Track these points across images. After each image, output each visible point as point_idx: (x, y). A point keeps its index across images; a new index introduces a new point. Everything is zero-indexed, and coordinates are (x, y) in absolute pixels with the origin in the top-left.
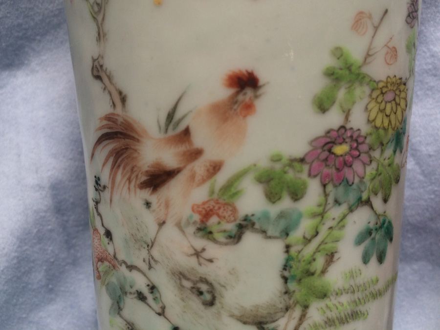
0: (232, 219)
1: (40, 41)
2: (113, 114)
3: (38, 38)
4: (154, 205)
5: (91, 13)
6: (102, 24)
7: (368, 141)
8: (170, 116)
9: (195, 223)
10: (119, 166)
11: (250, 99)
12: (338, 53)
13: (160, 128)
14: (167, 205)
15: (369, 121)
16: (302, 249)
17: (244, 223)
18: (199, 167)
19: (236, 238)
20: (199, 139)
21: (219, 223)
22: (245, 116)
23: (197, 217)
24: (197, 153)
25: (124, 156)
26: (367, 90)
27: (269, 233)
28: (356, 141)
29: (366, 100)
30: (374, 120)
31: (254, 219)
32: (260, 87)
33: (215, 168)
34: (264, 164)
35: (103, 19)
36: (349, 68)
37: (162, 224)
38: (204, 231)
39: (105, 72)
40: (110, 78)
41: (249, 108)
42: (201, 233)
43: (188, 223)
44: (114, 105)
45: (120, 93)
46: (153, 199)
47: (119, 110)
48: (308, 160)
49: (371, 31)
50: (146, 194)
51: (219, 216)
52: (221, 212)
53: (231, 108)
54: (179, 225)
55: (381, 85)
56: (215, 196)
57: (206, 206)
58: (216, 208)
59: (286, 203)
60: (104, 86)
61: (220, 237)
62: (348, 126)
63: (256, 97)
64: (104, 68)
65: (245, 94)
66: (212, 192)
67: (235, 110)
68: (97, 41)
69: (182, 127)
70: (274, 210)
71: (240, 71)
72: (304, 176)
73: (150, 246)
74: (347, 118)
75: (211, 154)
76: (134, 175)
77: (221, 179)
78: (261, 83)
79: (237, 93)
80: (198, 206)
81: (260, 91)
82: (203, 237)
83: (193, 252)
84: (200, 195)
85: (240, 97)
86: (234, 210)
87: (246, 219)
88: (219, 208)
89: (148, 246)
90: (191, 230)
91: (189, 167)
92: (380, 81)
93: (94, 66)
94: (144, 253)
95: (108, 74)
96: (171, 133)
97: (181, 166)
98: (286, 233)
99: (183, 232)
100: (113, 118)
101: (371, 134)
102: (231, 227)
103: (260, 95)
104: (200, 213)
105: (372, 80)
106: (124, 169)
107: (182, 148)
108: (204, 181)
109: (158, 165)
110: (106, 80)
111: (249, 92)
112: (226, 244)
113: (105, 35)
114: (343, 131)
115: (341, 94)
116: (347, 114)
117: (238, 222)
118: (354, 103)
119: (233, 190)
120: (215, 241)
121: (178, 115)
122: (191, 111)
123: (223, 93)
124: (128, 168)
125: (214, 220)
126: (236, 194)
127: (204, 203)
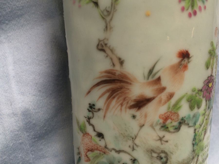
0: (177, 120)
2: (112, 70)
4: (138, 117)
5: (101, 16)
6: (109, 22)
8: (151, 71)
9: (160, 124)
10: (114, 98)
11: (186, 63)
12: (212, 44)
13: (144, 77)
14: (146, 116)
15: (215, 72)
16: (199, 130)
17: (181, 121)
18: (163, 96)
19: (178, 129)
20: (164, 82)
21: (171, 122)
22: (184, 71)
23: (161, 121)
24: (163, 89)
25: (118, 92)
27: (190, 125)
31: (185, 119)
32: (190, 58)
33: (171, 96)
34: (190, 93)
35: (111, 20)
37: (142, 126)
38: (164, 127)
39: (109, 48)
40: (112, 51)
41: (186, 67)
42: (163, 129)
43: (157, 124)
44: (114, 65)
45: (120, 59)
46: (138, 114)
47: (118, 67)
48: (203, 90)
49: (217, 35)
50: (133, 111)
51: (171, 119)
52: (172, 117)
53: (179, 67)
54: (152, 126)
56: (170, 110)
57: (166, 115)
58: (170, 115)
59: (196, 110)
60: (106, 55)
61: (171, 129)
63: (189, 62)
64: (108, 45)
65: (185, 61)
66: (169, 108)
67: (181, 68)
68: (104, 30)
69: (157, 76)
70: (192, 113)
71: (183, 50)
72: (201, 97)
73: (134, 139)
76: (125, 102)
77: (173, 101)
78: (190, 56)
79: (182, 60)
80: (162, 115)
81: (190, 60)
82: (164, 130)
83: (158, 138)
84: (163, 110)
85: (183, 62)
86: (178, 115)
87: (182, 119)
88: (172, 115)
89: (133, 138)
90: (158, 127)
91: (159, 96)
93: (100, 44)
94: (130, 143)
95: (111, 48)
97: (155, 96)
98: (195, 124)
99: (154, 129)
100: (112, 72)
102: (176, 124)
103: (190, 61)
104: (163, 118)
106: (118, 99)
107: (156, 87)
108: (165, 103)
109: (142, 96)
110: (108, 52)
111: (186, 60)
112: (174, 132)
113: (111, 28)
116: (212, 70)
117: (179, 121)
118: (214, 65)
119: (178, 106)
120: (169, 132)
121: (155, 71)
122: (162, 69)
123: (176, 60)
124: (121, 98)
125: (169, 121)
126: (180, 107)
127: (165, 114)
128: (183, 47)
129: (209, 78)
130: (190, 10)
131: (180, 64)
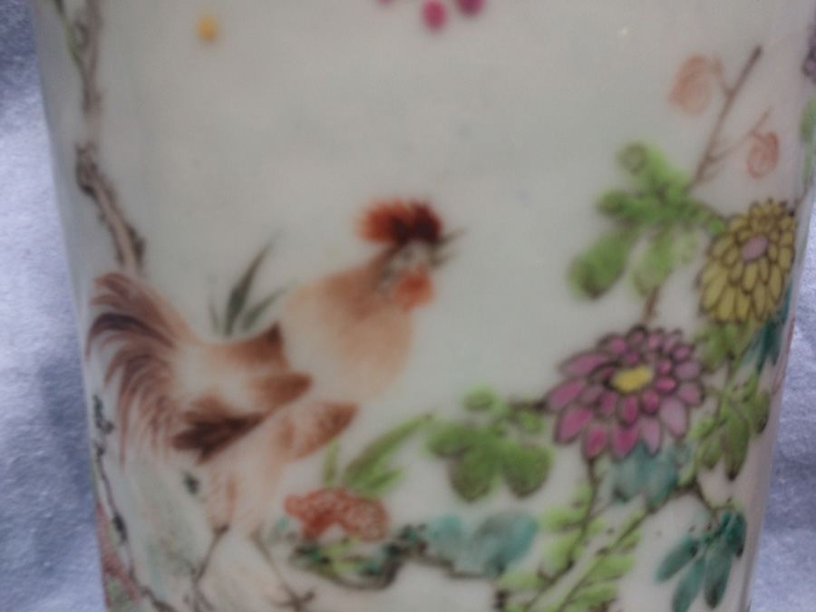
0: (375, 532)
1: (21, 65)
2: (117, 276)
3: (18, 58)
4: (205, 488)
7: (699, 354)
8: (238, 297)
9: (291, 537)
10: (134, 391)
11: (421, 267)
12: (636, 158)
13: (214, 319)
14: (232, 491)
15: (703, 310)
16: (534, 601)
17: (402, 544)
18: (302, 414)
19: (383, 575)
20: (303, 353)
21: (345, 541)
22: (408, 307)
23: (296, 525)
24: (296, 386)
25: (144, 371)
26: (701, 239)
27: (461, 566)
28: (671, 356)
29: (698, 262)
30: (715, 307)
31: (426, 536)
32: (446, 240)
33: (338, 420)
34: (450, 413)
36: (659, 191)
37: (221, 530)
38: (311, 555)
40: (110, 196)
41: (417, 287)
42: (303, 561)
43: (277, 536)
44: (120, 258)
45: (132, 233)
46: (203, 473)
47: (130, 270)
48: (555, 405)
49: (717, 101)
51: (345, 526)
52: (350, 516)
54: (256, 538)
55: (735, 225)
56: (337, 483)
57: (316, 503)
58: (340, 506)
59: (500, 501)
60: (100, 212)
61: (349, 572)
62: (653, 324)
63: (436, 263)
64: (100, 172)
65: (408, 256)
66: (330, 473)
67: (384, 292)
68: (83, 108)
69: (262, 325)
70: (471, 516)
72: (544, 440)
73: (198, 572)
74: (650, 308)
75: (329, 388)
77: (351, 444)
79: (390, 255)
80: (299, 501)
81: (444, 251)
82: (309, 568)
83: (283, 597)
84: (303, 476)
85: (398, 264)
86: (380, 515)
87: (407, 533)
88: (346, 509)
89: (193, 571)
90: (283, 551)
91: (282, 413)
92: (735, 216)
93: (82, 164)
94: (185, 585)
95: (107, 183)
96: (240, 335)
97: (262, 409)
98: (499, 566)
99: (266, 554)
100: (119, 285)
101: (705, 339)
102: (373, 551)
103: (444, 260)
104: (302, 515)
105: (715, 216)
106: (144, 397)
107: (264, 371)
108: (312, 447)
109: (211, 403)
110: (103, 197)
111: (418, 253)
112: (360, 588)
113: (97, 100)
114: (639, 337)
115: (639, 254)
116: (651, 299)
117: (389, 540)
118: (668, 272)
119: (378, 471)
120: (336, 579)
121: (257, 294)
122: (283, 291)
123: (358, 252)
124: (152, 398)
125: (333, 534)
126: (384, 479)
127: (312, 496)
129: (618, 346)
131: (379, 272)
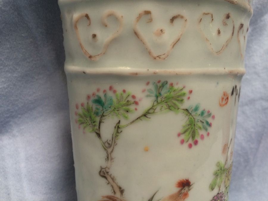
2: (113, 196)
5: (103, 146)
6: (110, 154)
11: (187, 191)
12: (218, 164)
15: (225, 187)
22: (184, 199)
26: (225, 174)
28: (222, 197)
29: (225, 178)
32: (191, 185)
35: (112, 151)
39: (110, 176)
40: (113, 179)
41: (186, 195)
44: (115, 192)
45: (120, 188)
47: (118, 195)
53: (179, 196)
60: (108, 182)
62: (220, 192)
63: (189, 190)
64: (110, 173)
65: (185, 189)
67: (180, 197)
68: (106, 160)
71: (183, 180)
74: (219, 190)
78: (191, 184)
79: (182, 189)
85: (183, 191)
93: (102, 171)
95: (112, 176)
100: (113, 199)
101: (225, 191)
103: (191, 189)
105: (227, 169)
110: (109, 179)
111: (186, 188)
113: (112, 159)
114: (218, 195)
115: (218, 180)
116: (220, 188)
118: (222, 182)
122: (161, 199)
123: (175, 190)
128: (183, 177)
129: (216, 197)
130: (191, 141)
131: (179, 193)
